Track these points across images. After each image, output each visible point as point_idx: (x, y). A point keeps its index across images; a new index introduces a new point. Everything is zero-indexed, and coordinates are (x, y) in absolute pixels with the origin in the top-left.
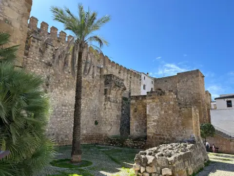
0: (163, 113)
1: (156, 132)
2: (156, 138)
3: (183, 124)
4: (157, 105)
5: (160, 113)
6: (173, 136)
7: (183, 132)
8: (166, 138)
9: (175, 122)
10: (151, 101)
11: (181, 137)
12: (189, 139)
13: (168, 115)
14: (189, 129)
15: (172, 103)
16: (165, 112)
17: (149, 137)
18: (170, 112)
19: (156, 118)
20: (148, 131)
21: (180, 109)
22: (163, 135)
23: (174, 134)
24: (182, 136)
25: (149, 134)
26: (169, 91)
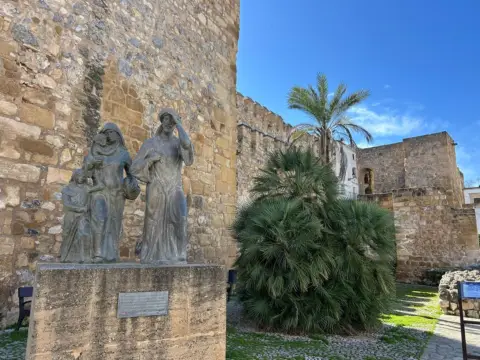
0: (425, 223)
1: (414, 254)
2: (413, 264)
3: (461, 241)
4: (412, 212)
5: (418, 225)
6: (444, 260)
7: (462, 254)
8: (432, 263)
9: (447, 238)
10: (401, 204)
11: (458, 262)
12: (473, 264)
13: (433, 227)
14: (472, 249)
15: (439, 208)
16: (428, 222)
17: (401, 262)
18: (436, 222)
19: (412, 232)
20: (399, 252)
21: (455, 217)
22: (426, 259)
23: (446, 256)
24: (460, 259)
25: (402, 258)
26: (434, 188)
